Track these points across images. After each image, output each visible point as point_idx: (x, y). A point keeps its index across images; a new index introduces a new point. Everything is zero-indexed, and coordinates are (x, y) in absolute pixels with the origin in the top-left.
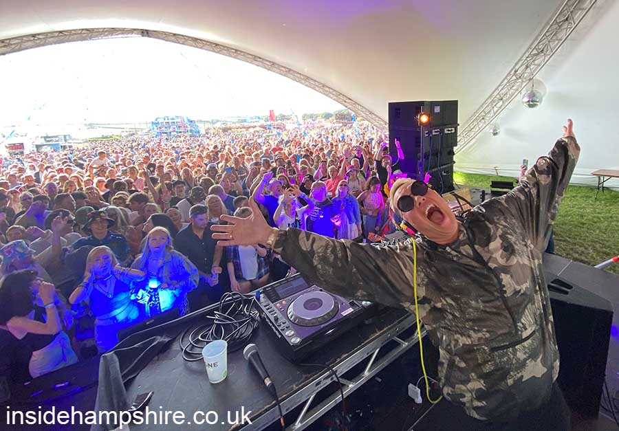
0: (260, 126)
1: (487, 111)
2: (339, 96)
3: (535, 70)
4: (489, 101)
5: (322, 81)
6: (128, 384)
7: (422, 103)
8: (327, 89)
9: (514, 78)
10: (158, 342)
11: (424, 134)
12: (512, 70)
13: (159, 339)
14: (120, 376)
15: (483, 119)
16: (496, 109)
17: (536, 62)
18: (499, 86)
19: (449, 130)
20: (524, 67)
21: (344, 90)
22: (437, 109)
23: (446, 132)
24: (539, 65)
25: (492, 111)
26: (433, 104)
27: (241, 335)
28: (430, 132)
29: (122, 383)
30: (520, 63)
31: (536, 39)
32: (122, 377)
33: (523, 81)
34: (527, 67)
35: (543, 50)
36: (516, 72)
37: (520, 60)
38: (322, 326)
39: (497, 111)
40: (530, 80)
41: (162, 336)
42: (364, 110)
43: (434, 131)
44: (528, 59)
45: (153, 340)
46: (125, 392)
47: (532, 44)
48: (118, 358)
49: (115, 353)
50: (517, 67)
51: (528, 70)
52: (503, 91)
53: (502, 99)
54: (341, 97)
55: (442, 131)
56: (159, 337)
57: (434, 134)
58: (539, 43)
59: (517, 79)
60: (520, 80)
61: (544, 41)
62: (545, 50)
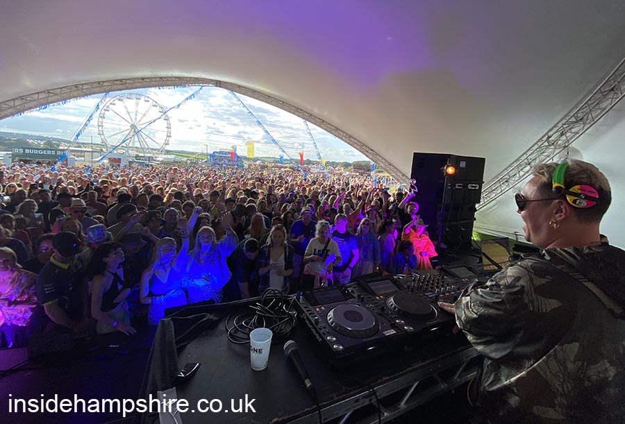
0: (290, 168)
1: (512, 174)
2: (362, 147)
3: (572, 138)
4: (515, 165)
5: (349, 133)
6: (181, 350)
7: (449, 156)
8: (353, 140)
9: (546, 144)
10: (208, 319)
11: (447, 185)
12: (544, 136)
13: (209, 316)
14: (174, 342)
15: (507, 181)
16: (522, 173)
17: (573, 130)
18: (529, 150)
19: (473, 187)
20: (559, 133)
21: (369, 142)
22: (463, 164)
23: (470, 188)
24: (577, 133)
25: (518, 175)
26: (459, 159)
27: (281, 330)
28: (453, 185)
29: (175, 347)
30: (555, 129)
31: (576, 107)
32: (176, 342)
33: (555, 148)
34: (562, 134)
35: (582, 119)
36: (549, 137)
37: (555, 126)
38: (364, 340)
39: (523, 175)
40: (565, 147)
41: (211, 314)
42: (383, 161)
43: (457, 185)
44: (564, 126)
45: (204, 316)
46: (177, 357)
47: (571, 111)
48: (174, 324)
49: (172, 319)
50: (550, 134)
51: (564, 138)
52: (532, 157)
53: (529, 164)
54: (364, 147)
55: (465, 186)
56: (208, 315)
57: (457, 187)
58: (578, 111)
59: (550, 145)
60: (552, 147)
61: (585, 110)
62: (585, 118)
